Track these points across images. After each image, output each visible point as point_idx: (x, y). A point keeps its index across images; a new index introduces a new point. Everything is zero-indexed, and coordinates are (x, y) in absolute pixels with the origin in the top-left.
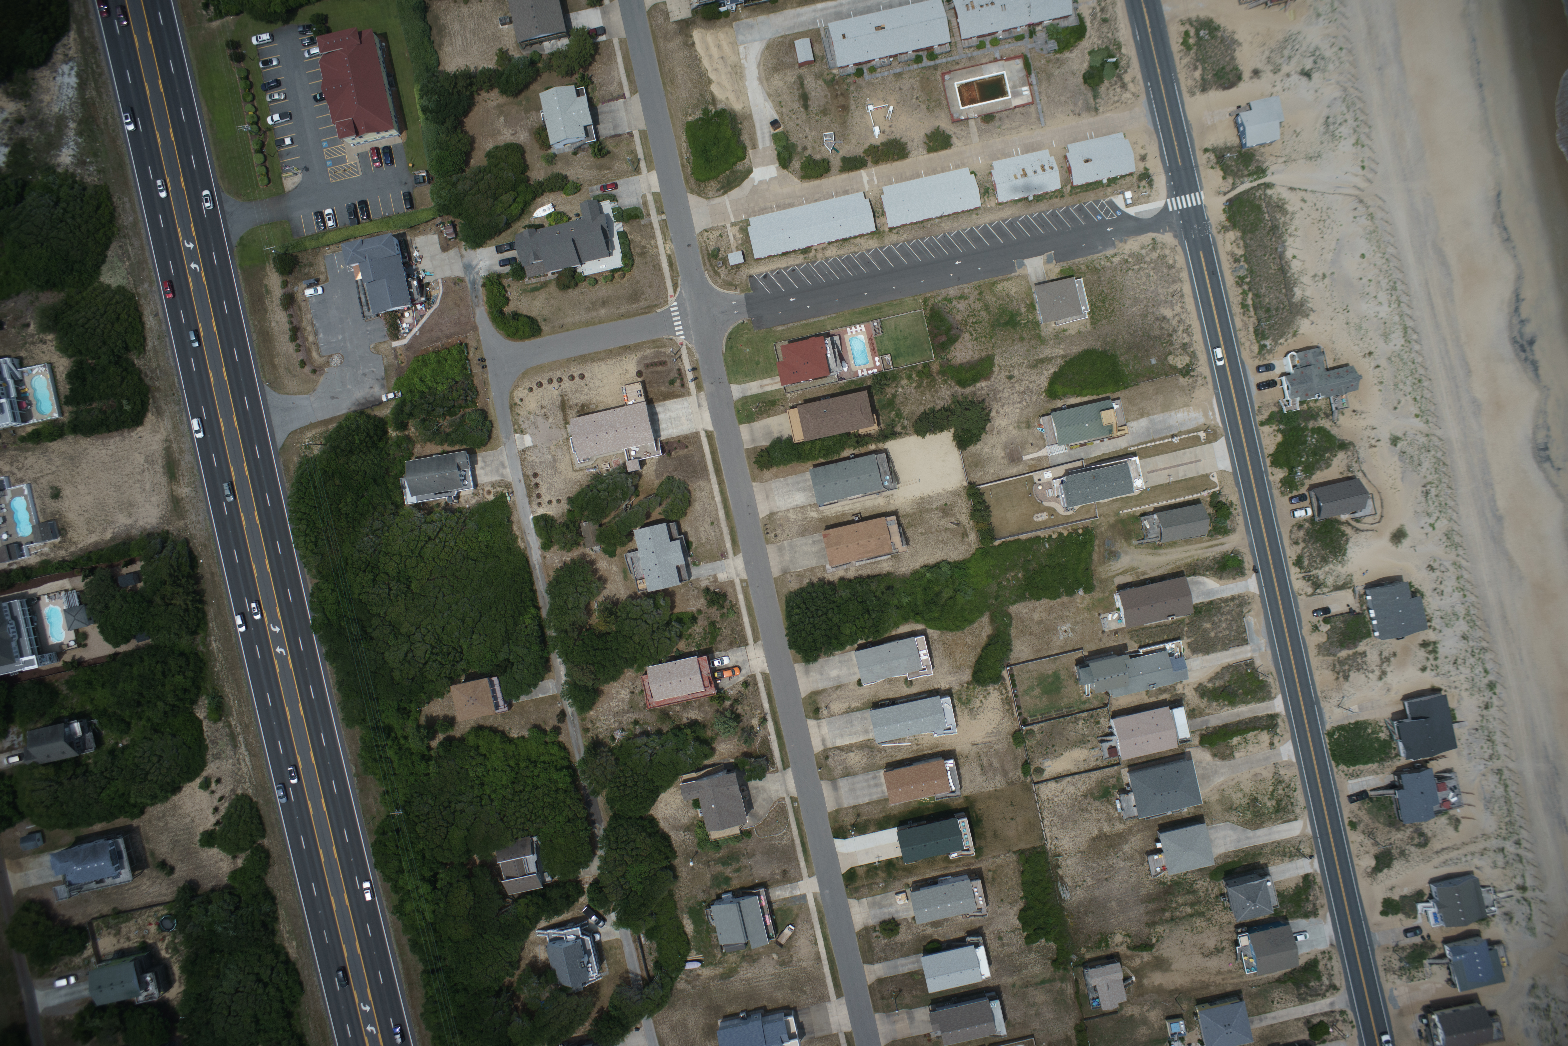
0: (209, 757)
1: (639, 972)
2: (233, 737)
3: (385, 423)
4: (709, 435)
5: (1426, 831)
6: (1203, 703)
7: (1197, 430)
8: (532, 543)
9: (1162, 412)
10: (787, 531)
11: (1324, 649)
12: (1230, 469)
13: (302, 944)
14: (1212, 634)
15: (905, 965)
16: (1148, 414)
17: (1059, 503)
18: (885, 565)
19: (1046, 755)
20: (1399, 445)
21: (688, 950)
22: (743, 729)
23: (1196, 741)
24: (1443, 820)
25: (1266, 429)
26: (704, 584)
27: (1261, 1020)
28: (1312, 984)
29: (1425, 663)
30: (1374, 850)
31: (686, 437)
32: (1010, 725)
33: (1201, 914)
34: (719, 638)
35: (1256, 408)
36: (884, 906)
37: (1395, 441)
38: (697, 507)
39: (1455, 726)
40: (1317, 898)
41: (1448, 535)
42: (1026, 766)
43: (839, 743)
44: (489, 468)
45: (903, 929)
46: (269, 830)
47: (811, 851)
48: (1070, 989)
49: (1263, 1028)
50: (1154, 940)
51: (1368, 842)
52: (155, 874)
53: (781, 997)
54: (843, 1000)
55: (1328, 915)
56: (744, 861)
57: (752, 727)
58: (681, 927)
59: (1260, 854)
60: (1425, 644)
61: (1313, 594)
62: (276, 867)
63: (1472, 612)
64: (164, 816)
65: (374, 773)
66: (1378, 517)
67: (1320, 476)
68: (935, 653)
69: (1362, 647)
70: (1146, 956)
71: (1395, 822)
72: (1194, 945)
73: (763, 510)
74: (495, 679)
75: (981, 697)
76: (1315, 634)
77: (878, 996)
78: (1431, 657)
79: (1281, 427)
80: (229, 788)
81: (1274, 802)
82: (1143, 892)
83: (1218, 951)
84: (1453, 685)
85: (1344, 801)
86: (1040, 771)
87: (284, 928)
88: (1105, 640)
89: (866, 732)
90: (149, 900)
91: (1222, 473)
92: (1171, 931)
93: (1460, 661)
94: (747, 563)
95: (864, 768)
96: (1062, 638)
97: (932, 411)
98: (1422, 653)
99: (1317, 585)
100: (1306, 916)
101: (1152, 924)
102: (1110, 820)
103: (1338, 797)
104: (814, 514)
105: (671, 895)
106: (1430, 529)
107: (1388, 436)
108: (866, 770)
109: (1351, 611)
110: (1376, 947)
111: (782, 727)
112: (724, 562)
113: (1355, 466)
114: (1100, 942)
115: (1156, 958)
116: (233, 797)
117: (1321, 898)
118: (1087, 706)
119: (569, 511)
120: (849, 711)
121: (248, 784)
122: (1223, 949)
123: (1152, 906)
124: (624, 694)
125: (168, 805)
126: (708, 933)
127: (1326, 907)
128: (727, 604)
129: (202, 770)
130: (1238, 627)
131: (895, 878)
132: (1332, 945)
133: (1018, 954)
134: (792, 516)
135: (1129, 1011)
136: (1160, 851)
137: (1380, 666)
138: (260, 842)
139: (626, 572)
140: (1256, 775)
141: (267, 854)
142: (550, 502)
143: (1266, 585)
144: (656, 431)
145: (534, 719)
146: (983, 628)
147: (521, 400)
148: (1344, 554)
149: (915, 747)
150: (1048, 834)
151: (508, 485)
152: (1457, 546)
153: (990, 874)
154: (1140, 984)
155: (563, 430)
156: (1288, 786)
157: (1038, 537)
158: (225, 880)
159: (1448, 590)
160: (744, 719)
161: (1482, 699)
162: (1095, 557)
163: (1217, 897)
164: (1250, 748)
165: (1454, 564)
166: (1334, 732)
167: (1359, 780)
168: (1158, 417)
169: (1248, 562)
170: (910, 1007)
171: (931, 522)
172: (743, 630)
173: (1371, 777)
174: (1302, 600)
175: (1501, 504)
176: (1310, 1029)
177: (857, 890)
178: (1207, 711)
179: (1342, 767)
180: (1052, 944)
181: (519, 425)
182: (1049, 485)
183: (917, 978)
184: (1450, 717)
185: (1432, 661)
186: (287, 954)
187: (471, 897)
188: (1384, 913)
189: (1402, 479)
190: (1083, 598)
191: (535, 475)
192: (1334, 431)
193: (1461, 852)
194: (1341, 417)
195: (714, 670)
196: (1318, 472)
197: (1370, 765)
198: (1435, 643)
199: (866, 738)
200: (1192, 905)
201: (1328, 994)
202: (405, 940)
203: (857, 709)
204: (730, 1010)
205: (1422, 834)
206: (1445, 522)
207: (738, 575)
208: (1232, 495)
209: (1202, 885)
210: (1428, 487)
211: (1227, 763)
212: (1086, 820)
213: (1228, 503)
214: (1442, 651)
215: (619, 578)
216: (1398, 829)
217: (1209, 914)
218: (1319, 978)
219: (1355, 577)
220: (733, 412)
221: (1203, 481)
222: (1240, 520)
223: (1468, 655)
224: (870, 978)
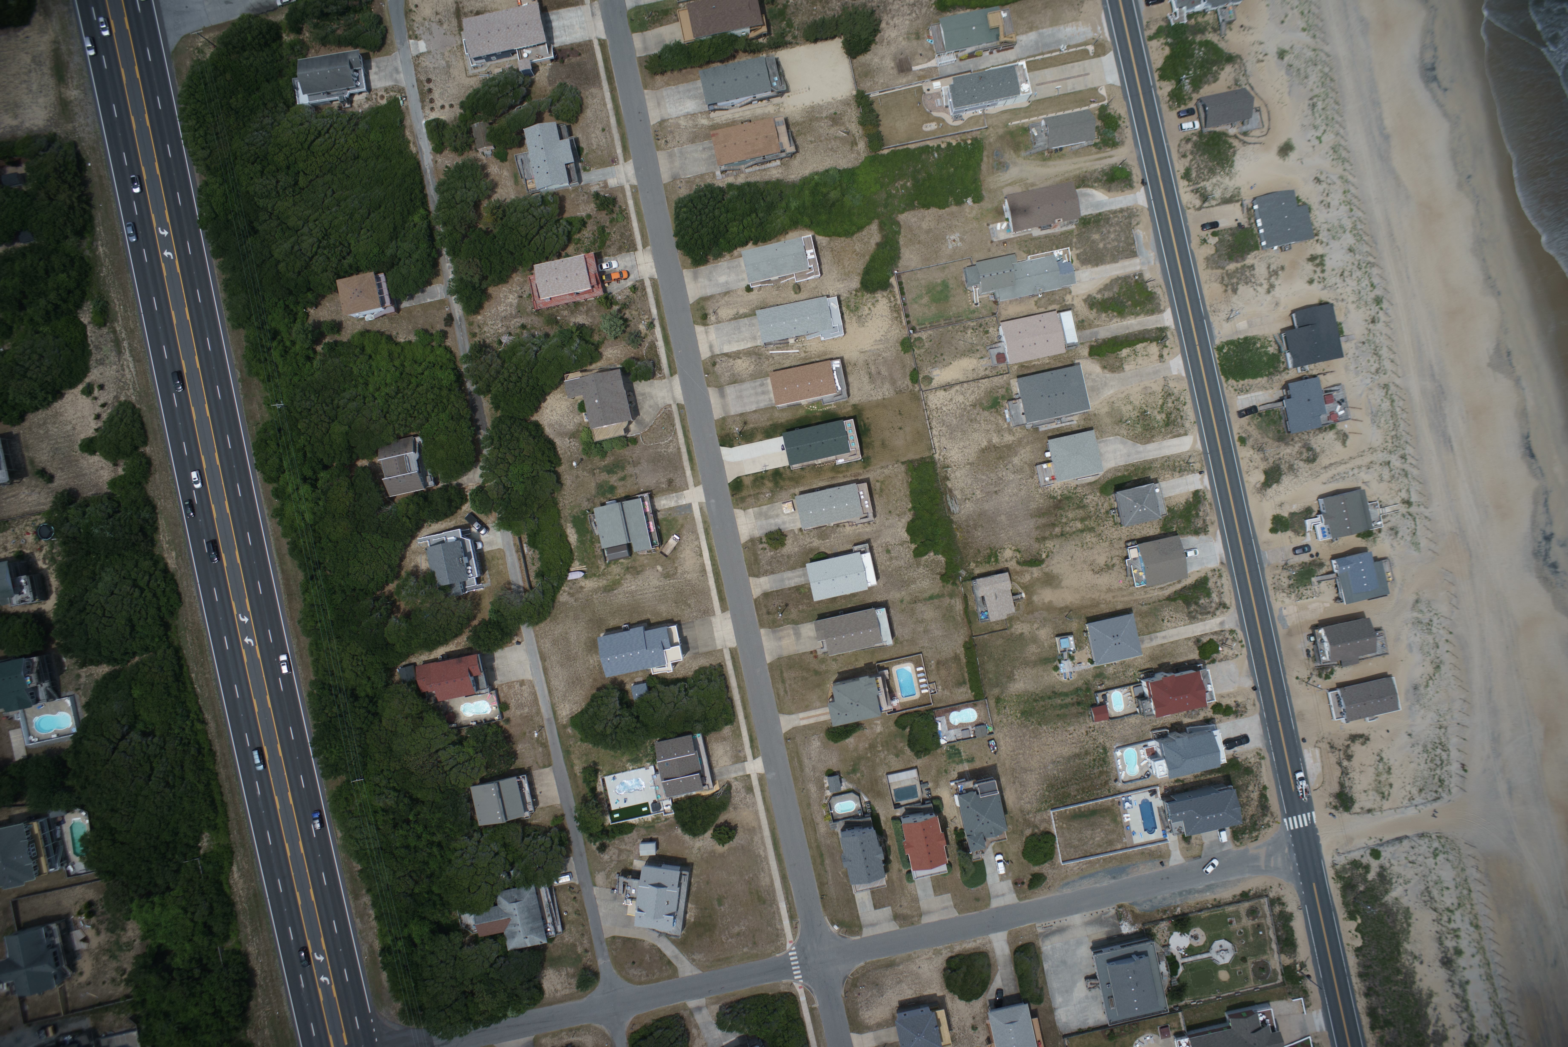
0: (92, 363)
1: (521, 583)
2: (117, 343)
3: (280, 28)
4: (602, 43)
5: (1314, 446)
6: (1092, 315)
7: (1086, 43)
8: (424, 147)
9: (1051, 25)
10: (677, 138)
11: (1212, 262)
12: (1118, 83)
13: (181, 554)
14: (1101, 245)
15: (790, 579)
16: (1037, 28)
17: (948, 113)
18: (774, 172)
19: (934, 364)
20: (1286, 58)
21: (572, 560)
22: (631, 334)
23: (1085, 352)
24: (1331, 435)
25: (1154, 44)
26: (595, 188)
27: (1151, 640)
28: (1202, 601)
29: (1312, 275)
30: (1263, 466)
31: (579, 45)
32: (898, 333)
33: (1091, 530)
34: (608, 243)
35: (1145, 23)
36: (770, 517)
37: (1281, 54)
38: (589, 113)
39: (1342, 339)
40: (1207, 515)
41: (1334, 149)
42: (914, 376)
43: (727, 349)
44: (383, 74)
45: (789, 541)
46: (151, 437)
47: (697, 460)
48: (959, 606)
49: (1153, 648)
50: (1044, 556)
51: (1257, 457)
52: (34, 482)
53: (665, 610)
54: (728, 615)
55: (1218, 532)
56: (630, 470)
57: (640, 332)
58: (564, 536)
59: (1150, 468)
60: (1312, 259)
61: (1200, 208)
62: (157, 476)
63: (1359, 227)
64: (45, 423)
65: (257, 374)
66: (1265, 129)
67: (1207, 91)
68: (823, 260)
69: (1250, 260)
70: (1036, 572)
71: (1283, 437)
72: (1085, 562)
73: (654, 117)
74: (382, 275)
75: (869, 305)
76: (1204, 247)
77: (764, 610)
78: (1318, 270)
79: (1169, 40)
80: (112, 395)
81: (1164, 416)
82: (1033, 506)
83: (1109, 567)
84: (1340, 298)
85: (1234, 417)
86: (929, 379)
87: (163, 538)
88: (994, 250)
89: (754, 338)
90: (28, 509)
91: (1110, 87)
92: (1061, 546)
93: (1346, 274)
94: (637, 169)
95: (751, 375)
96: (950, 247)
97: (823, 21)
98: (1310, 267)
99: (1205, 197)
100: (1197, 532)
101: (1042, 539)
102: (999, 431)
103: (1228, 412)
104: (704, 122)
105: (555, 503)
106: (1317, 142)
107: (1275, 50)
108: (754, 377)
109: (1239, 225)
110: (1265, 566)
111: (670, 333)
112: (615, 168)
113: (1243, 80)
114: (990, 557)
115: (1046, 574)
116: (116, 404)
117: (1210, 514)
118: (976, 315)
119: (461, 114)
120: (737, 317)
121: (132, 391)
122: (1113, 565)
123: (1042, 521)
124: (512, 299)
125: (49, 412)
126: (592, 543)
127: (1216, 524)
128: (617, 209)
129: (85, 376)
130: (1127, 238)
131: (781, 488)
132: (1222, 563)
133: (907, 568)
134: (683, 123)
135: (1019, 628)
136: (1048, 461)
137: (1269, 279)
138: (142, 450)
139: (518, 177)
140: (1146, 388)
141: (149, 462)
142: (443, 107)
143: (1155, 198)
144: (550, 39)
145: (421, 323)
146: (872, 235)
147: (417, 6)
148: (1232, 166)
149: (803, 355)
150: (937, 445)
151: (401, 90)
152: (1344, 161)
153: (878, 485)
154: (1029, 602)
155: (458, 37)
156: (1178, 399)
157: (928, 146)
158: (105, 489)
159: (1334, 203)
160: (632, 324)
161: (1369, 312)
162: (984, 167)
163: (1107, 512)
164: (1140, 360)
165: (1341, 177)
166: (1223, 347)
167: (1249, 395)
168: (1047, 31)
169: (1137, 176)
170: (795, 622)
171: (821, 130)
172: (632, 234)
173: (1261, 393)
174: (1191, 214)
175: (1388, 122)
176: (1199, 648)
177: (743, 500)
178: (1096, 322)
179: (1232, 382)
180: (941, 558)
181: (414, 31)
182: (938, 94)
183: (803, 591)
184: (1337, 331)
185: (1319, 274)
186: (166, 565)
187: (351, 494)
188: (1273, 530)
189: (1289, 92)
190: (972, 208)
191: (429, 81)
192: (1222, 45)
193: (1349, 466)
194: (1228, 32)
195: (601, 273)
196: (1206, 86)
197: (1259, 379)
198: (1322, 256)
199: (754, 345)
200: (1082, 520)
201: (1218, 613)
202: (284, 541)
203: (745, 316)
204: (612, 623)
205: (1310, 449)
206: (1332, 136)
207: (628, 181)
208: (1120, 108)
209: (1093, 499)
210: (1315, 100)
211: (1116, 375)
212: (975, 431)
213: (1117, 115)
214: (1329, 264)
215: (510, 183)
216: (1287, 444)
217: (1099, 529)
218: (1208, 594)
219: (1242, 191)
220: (626, 20)
221: (1092, 94)
222: (1128, 132)
223: (1355, 267)
224: (756, 592)
